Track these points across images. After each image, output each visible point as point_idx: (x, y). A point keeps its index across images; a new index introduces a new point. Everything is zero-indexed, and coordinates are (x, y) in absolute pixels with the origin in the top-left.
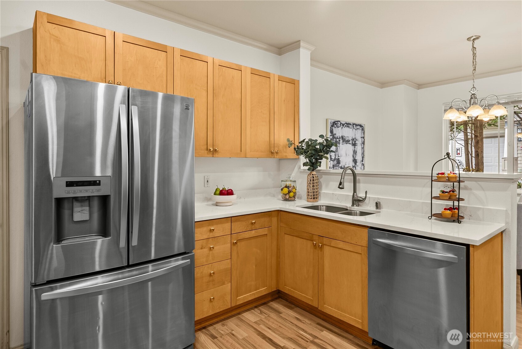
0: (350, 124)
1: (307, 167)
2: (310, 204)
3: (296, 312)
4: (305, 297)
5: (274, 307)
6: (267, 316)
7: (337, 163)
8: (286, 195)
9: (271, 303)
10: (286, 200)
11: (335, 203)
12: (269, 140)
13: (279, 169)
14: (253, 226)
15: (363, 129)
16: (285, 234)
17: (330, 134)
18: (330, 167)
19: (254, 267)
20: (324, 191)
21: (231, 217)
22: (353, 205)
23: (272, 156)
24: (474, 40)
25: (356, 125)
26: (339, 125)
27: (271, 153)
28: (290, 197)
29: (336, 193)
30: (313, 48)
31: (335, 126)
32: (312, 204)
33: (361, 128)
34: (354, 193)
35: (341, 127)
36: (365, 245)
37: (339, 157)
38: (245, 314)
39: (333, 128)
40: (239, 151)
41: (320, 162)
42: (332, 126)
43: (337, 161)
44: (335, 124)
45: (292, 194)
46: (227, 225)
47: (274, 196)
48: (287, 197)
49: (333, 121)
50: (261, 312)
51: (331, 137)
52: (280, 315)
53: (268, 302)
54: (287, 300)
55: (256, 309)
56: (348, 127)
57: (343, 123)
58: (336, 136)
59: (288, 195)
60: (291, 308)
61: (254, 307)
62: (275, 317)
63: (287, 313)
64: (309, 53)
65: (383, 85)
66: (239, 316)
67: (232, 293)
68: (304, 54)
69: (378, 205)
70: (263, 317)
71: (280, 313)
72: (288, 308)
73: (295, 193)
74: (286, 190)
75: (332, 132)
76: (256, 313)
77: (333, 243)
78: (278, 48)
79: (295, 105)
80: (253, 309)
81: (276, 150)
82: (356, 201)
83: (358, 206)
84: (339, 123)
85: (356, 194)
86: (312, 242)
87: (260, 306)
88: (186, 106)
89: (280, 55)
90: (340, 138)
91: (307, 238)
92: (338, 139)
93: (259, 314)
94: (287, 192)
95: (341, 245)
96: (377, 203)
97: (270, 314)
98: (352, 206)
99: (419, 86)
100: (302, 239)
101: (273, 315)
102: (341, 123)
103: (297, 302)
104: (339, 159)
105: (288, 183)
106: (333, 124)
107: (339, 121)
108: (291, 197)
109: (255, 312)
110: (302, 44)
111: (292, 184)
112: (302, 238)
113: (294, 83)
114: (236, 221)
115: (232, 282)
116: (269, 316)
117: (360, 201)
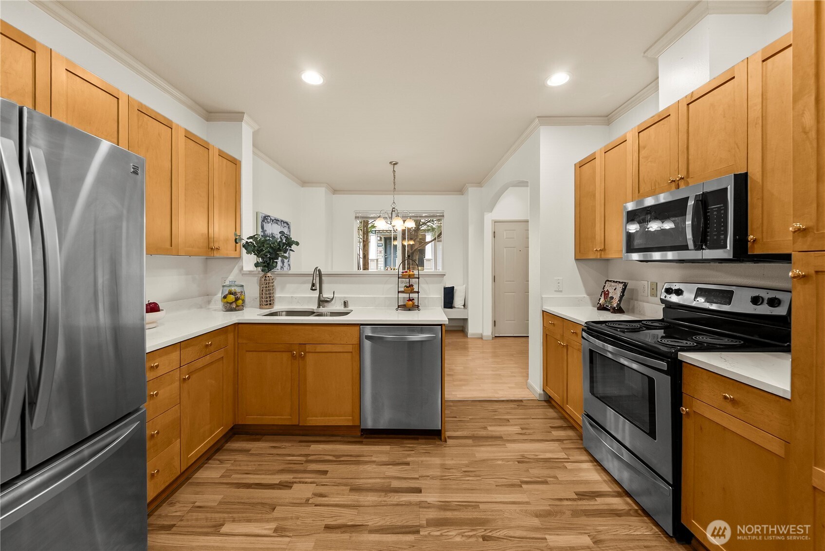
0: (279, 221)
1: (259, 269)
2: (267, 311)
3: (266, 441)
4: (279, 418)
5: (235, 448)
6: (232, 462)
8: (231, 303)
9: (227, 445)
10: (231, 310)
11: (296, 307)
12: (207, 232)
13: (206, 271)
14: (208, 350)
15: (289, 228)
16: (247, 351)
17: (261, 230)
19: (209, 404)
20: (278, 295)
21: (180, 342)
22: (319, 306)
23: (212, 253)
24: (394, 164)
25: (284, 222)
26: (269, 220)
27: (210, 249)
28: (237, 306)
29: (295, 296)
30: (256, 127)
31: (266, 221)
32: (270, 311)
33: (287, 226)
34: (320, 294)
35: (271, 222)
36: (356, 343)
38: (197, 475)
39: (264, 223)
40: (168, 245)
41: (277, 262)
42: (263, 221)
44: (265, 218)
45: (240, 302)
46: (175, 356)
47: (201, 307)
48: (234, 306)
49: (264, 215)
50: (221, 462)
51: (262, 234)
52: (250, 453)
53: (222, 446)
54: (247, 433)
55: (210, 461)
56: (277, 223)
57: (273, 218)
58: (266, 233)
59: (234, 304)
60: (258, 440)
61: (206, 460)
62: (245, 458)
63: (257, 448)
64: (251, 131)
65: (304, 183)
66: (190, 481)
67: (182, 452)
68: (247, 130)
69: (345, 304)
70: (228, 465)
71: (249, 450)
72: (254, 441)
73: (243, 301)
74: (231, 298)
75: (262, 227)
76: (214, 465)
77: (319, 348)
78: (207, 111)
79: (236, 191)
80: (206, 463)
81: (216, 246)
82: (322, 302)
83: (324, 307)
84: (269, 218)
85: (322, 295)
86: (290, 353)
87: (214, 456)
88: (133, 168)
89: (207, 121)
91: (283, 350)
93: (220, 466)
94: (234, 300)
95: (329, 348)
96: (345, 302)
97: (236, 457)
98: (318, 308)
99: (335, 191)
100: (274, 353)
101: (239, 457)
102: (271, 219)
103: (264, 430)
105: (233, 289)
106: (264, 219)
107: (269, 216)
108: (239, 306)
109: (211, 465)
110: (246, 117)
111: (238, 290)
112: (275, 351)
113: (235, 163)
114: (186, 347)
115: (182, 435)
116: (235, 461)
117: (327, 301)
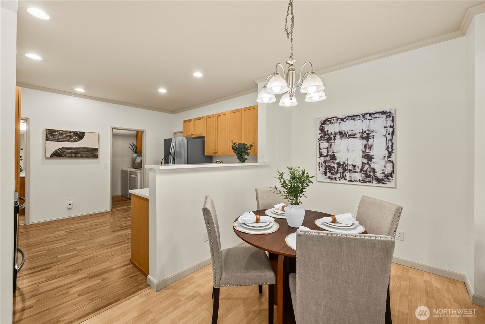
0: (358, 116)
7: (330, 159)
17: (320, 132)
18: (319, 163)
25: (372, 114)
26: (335, 121)
31: (328, 123)
35: (339, 122)
37: (334, 153)
39: (325, 126)
42: (323, 124)
43: (330, 157)
44: (328, 121)
49: (325, 119)
56: (350, 120)
57: (342, 117)
58: (329, 133)
75: (322, 130)
84: (335, 119)
90: (335, 134)
92: (333, 135)
102: (338, 119)
104: (335, 155)
106: (325, 122)
107: (335, 117)
113: (254, 108)
